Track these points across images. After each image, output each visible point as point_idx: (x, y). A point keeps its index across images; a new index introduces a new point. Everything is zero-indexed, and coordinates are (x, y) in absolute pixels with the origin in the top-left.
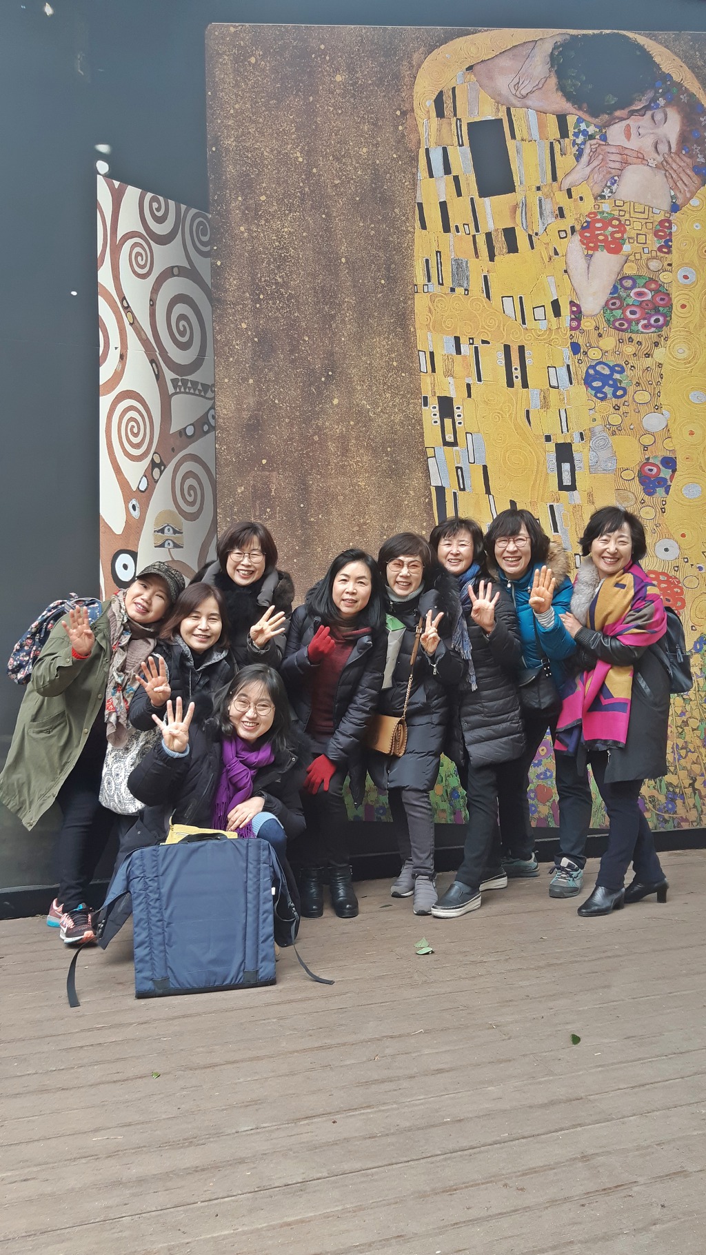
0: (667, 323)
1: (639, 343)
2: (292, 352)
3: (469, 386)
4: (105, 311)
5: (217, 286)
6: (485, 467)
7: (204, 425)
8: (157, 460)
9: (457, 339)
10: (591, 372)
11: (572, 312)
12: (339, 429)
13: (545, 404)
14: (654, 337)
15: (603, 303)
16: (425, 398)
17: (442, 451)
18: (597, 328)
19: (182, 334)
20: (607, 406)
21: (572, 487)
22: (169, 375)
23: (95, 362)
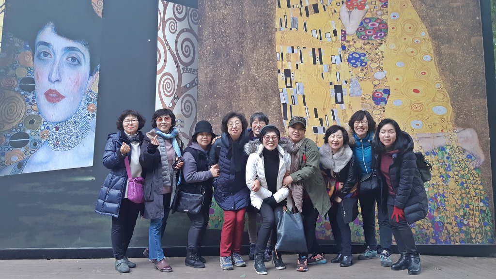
0: (385, 35)
1: (373, 44)
2: (227, 56)
3: (297, 65)
4: (160, 46)
5: (200, 35)
6: (304, 96)
7: (193, 84)
8: (176, 97)
9: (293, 48)
10: (351, 57)
11: (342, 34)
12: (244, 83)
13: (330, 70)
14: (380, 41)
15: (356, 30)
16: (279, 71)
17: (286, 90)
18: (353, 39)
19: (187, 52)
20: (358, 70)
21: (342, 102)
22: (181, 66)
23: (155, 63)
